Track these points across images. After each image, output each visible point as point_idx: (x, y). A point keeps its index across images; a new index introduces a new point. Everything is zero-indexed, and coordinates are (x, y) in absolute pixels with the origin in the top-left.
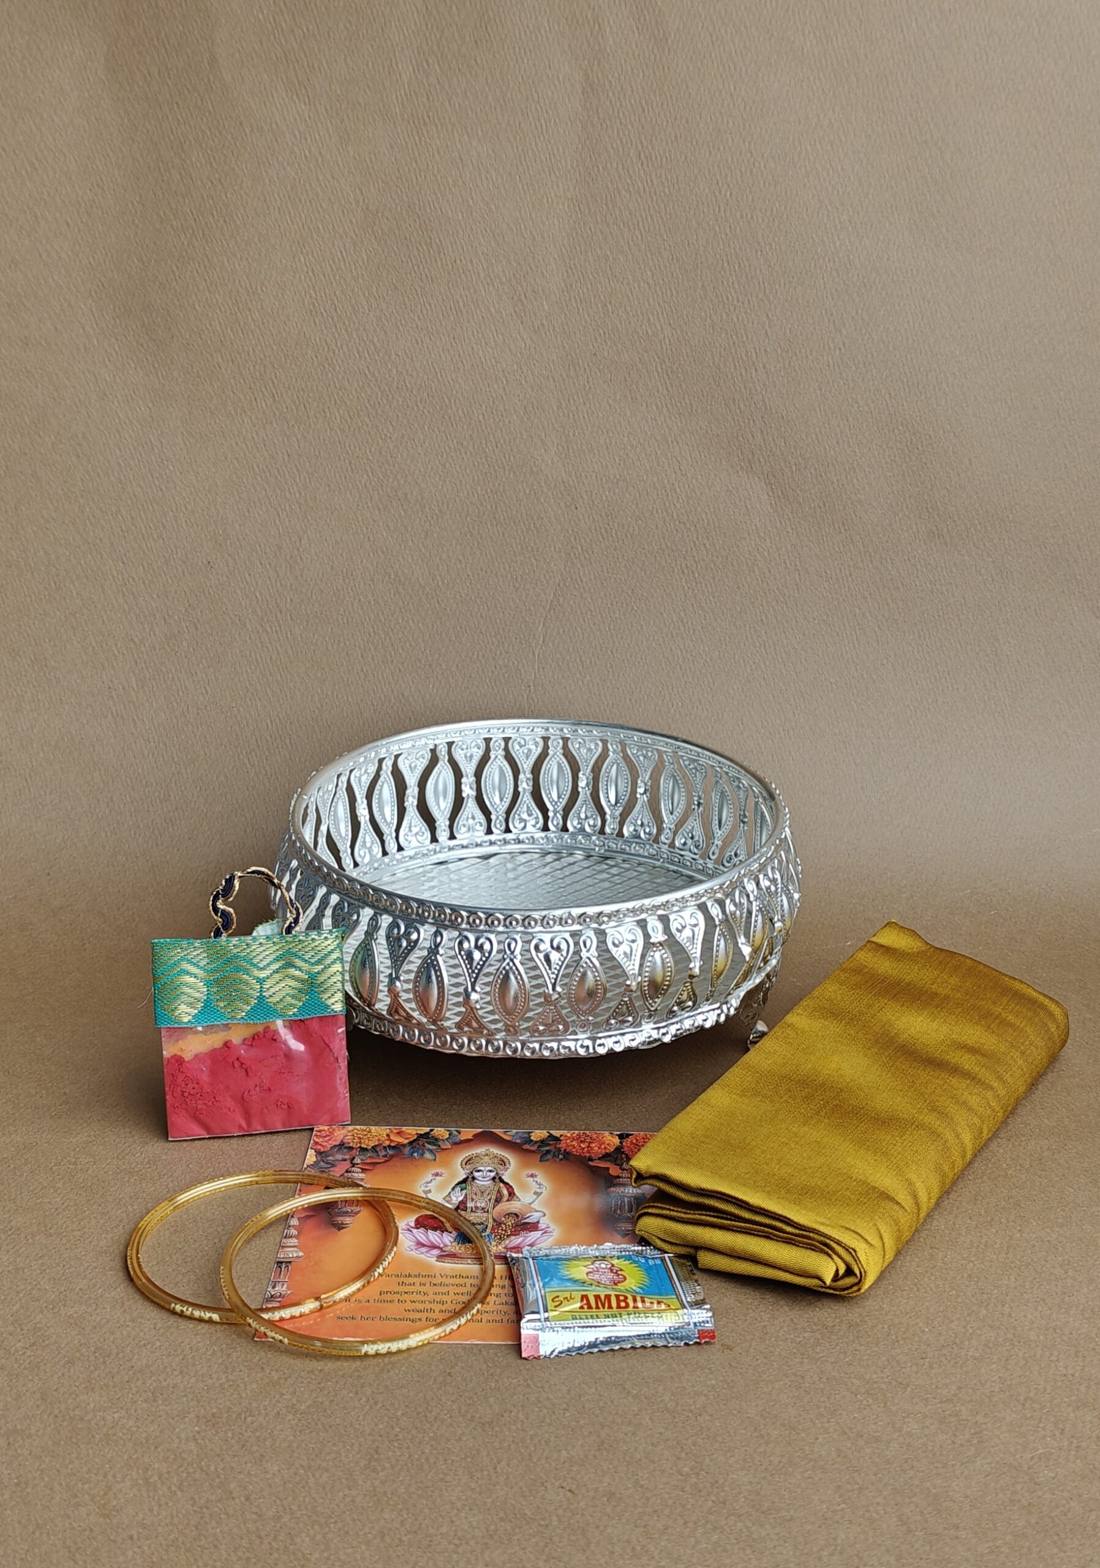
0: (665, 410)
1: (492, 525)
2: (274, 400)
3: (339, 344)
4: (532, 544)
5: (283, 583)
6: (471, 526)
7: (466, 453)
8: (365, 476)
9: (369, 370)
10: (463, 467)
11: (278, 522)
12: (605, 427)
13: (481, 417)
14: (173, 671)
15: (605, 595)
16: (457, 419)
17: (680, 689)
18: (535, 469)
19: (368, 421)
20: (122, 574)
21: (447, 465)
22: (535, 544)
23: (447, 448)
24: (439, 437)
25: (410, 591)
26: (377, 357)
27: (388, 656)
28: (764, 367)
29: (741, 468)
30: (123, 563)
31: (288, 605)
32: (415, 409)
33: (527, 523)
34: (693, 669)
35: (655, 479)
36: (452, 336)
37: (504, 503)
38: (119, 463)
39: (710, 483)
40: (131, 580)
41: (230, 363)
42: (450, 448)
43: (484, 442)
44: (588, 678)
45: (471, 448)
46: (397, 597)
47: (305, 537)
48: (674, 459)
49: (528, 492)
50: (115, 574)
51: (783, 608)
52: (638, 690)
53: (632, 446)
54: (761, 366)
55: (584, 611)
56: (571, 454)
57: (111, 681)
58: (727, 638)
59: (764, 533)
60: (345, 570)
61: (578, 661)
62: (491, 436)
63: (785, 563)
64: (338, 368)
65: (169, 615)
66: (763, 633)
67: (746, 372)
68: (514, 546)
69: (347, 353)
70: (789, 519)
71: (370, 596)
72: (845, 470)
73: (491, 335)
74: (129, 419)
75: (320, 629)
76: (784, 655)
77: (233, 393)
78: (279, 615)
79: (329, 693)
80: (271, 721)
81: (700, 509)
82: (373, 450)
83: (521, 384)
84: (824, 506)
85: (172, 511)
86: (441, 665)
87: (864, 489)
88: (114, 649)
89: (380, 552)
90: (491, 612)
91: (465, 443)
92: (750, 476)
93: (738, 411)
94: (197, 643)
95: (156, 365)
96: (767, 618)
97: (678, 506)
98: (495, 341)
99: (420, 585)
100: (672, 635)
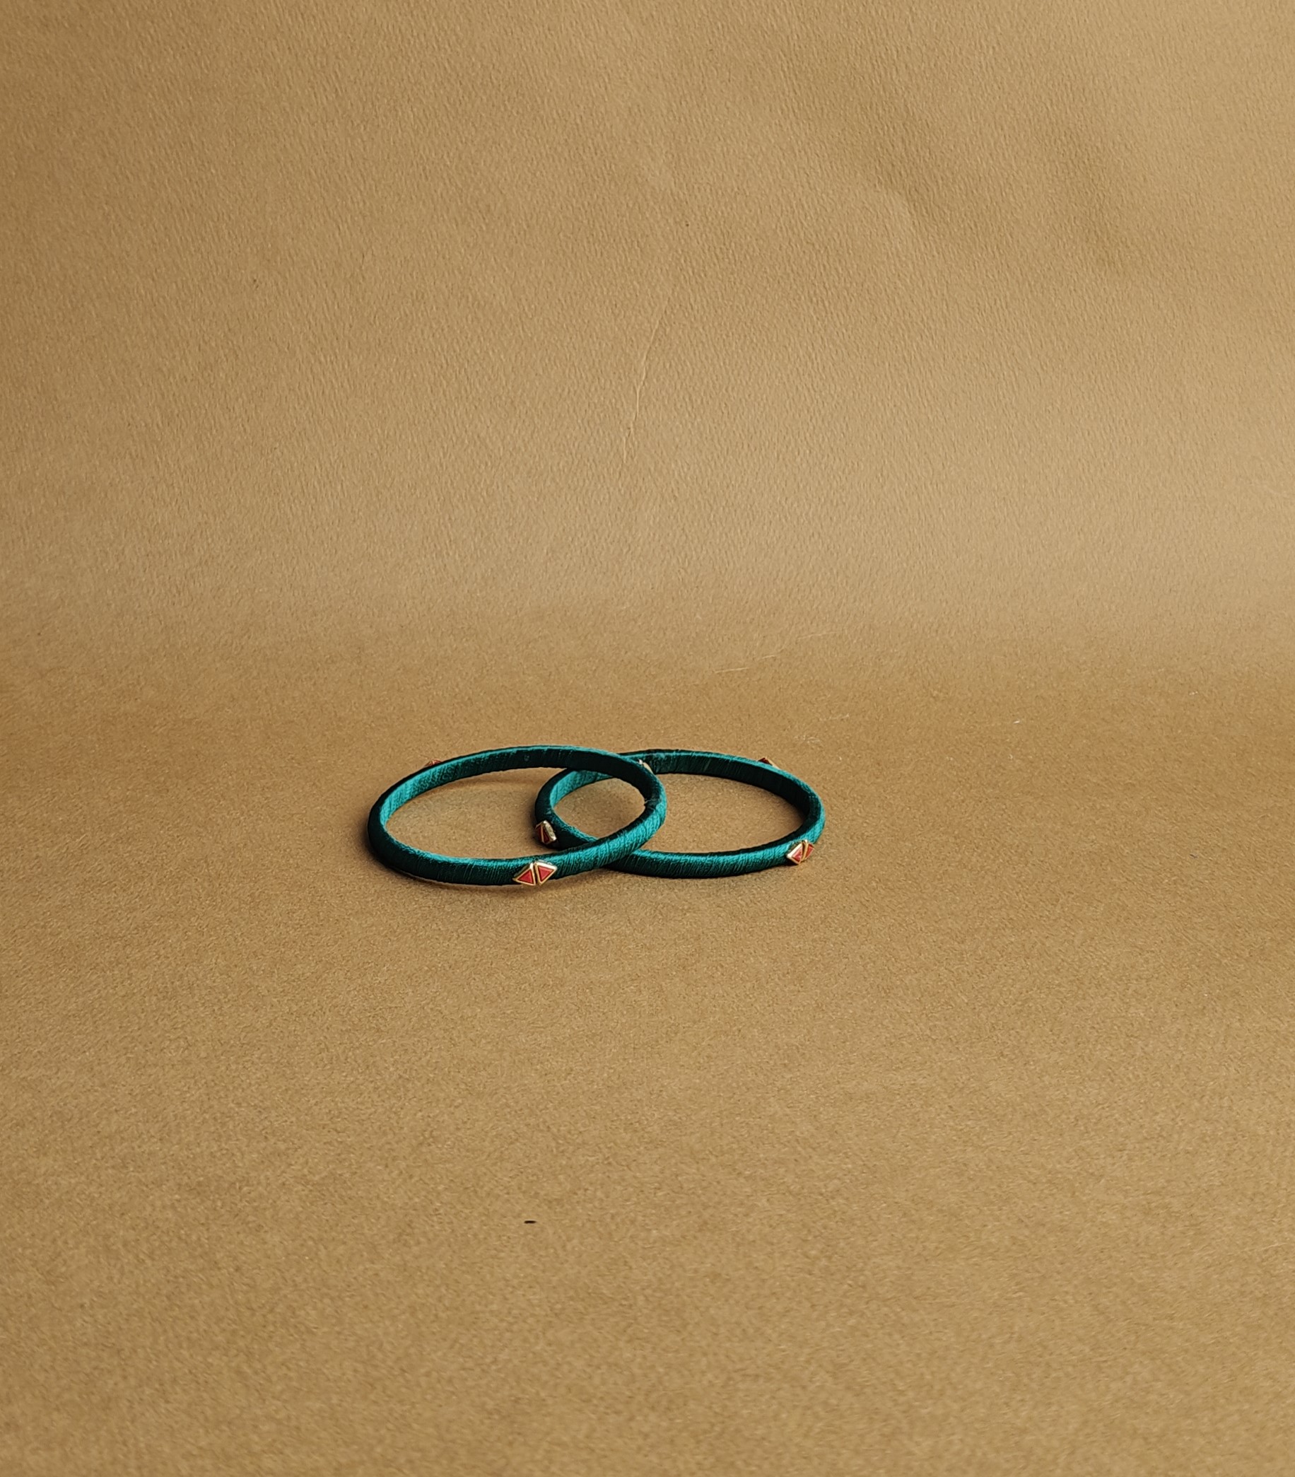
0: (791, 115)
1: (589, 242)
2: (337, 96)
3: (415, 34)
4: (635, 265)
5: (342, 306)
6: (564, 244)
7: (560, 161)
8: (442, 184)
9: (449, 62)
10: (556, 176)
11: (337, 235)
12: (722, 134)
13: (578, 121)
14: (207, 405)
15: (720, 324)
16: (551, 121)
17: (808, 435)
18: (639, 180)
19: (446, 122)
20: (151, 294)
21: (538, 174)
22: (638, 264)
23: (538, 155)
24: (529, 142)
25: (491, 318)
26: (459, 50)
27: (463, 392)
28: (906, 66)
29: (879, 181)
30: (153, 280)
31: (347, 332)
32: (502, 109)
33: (629, 240)
34: (823, 412)
35: (779, 194)
36: (546, 26)
37: (603, 217)
38: (151, 165)
39: (843, 198)
40: (161, 300)
41: (287, 52)
42: (541, 154)
43: (581, 148)
44: (699, 420)
45: (566, 155)
46: (475, 323)
47: (370, 252)
48: (802, 171)
49: (631, 205)
50: (143, 292)
51: (928, 344)
52: (758, 435)
53: (753, 155)
54: (903, 65)
55: (695, 343)
56: (683, 163)
57: (132, 417)
58: (863, 377)
59: (906, 256)
60: (414, 293)
61: (687, 400)
62: (590, 141)
63: (930, 291)
64: (413, 60)
65: (204, 340)
66: (905, 372)
67: (886, 73)
68: (614, 266)
69: (425, 44)
70: (935, 242)
71: (443, 322)
72: (1000, 186)
73: (592, 27)
74: (165, 114)
75: (383, 359)
76: (929, 397)
77: (290, 87)
78: (335, 343)
79: (391, 433)
80: (321, 466)
81: (831, 229)
82: (451, 154)
83: (626, 83)
84: (976, 226)
85: (213, 221)
86: (525, 403)
87: (1021, 208)
88: (137, 379)
89: (456, 272)
90: (585, 342)
91: (559, 149)
92: (890, 190)
93: (876, 117)
94: (237, 374)
95: (199, 53)
96: (909, 354)
97: (805, 224)
98: (596, 33)
99: (503, 310)
100: (798, 373)
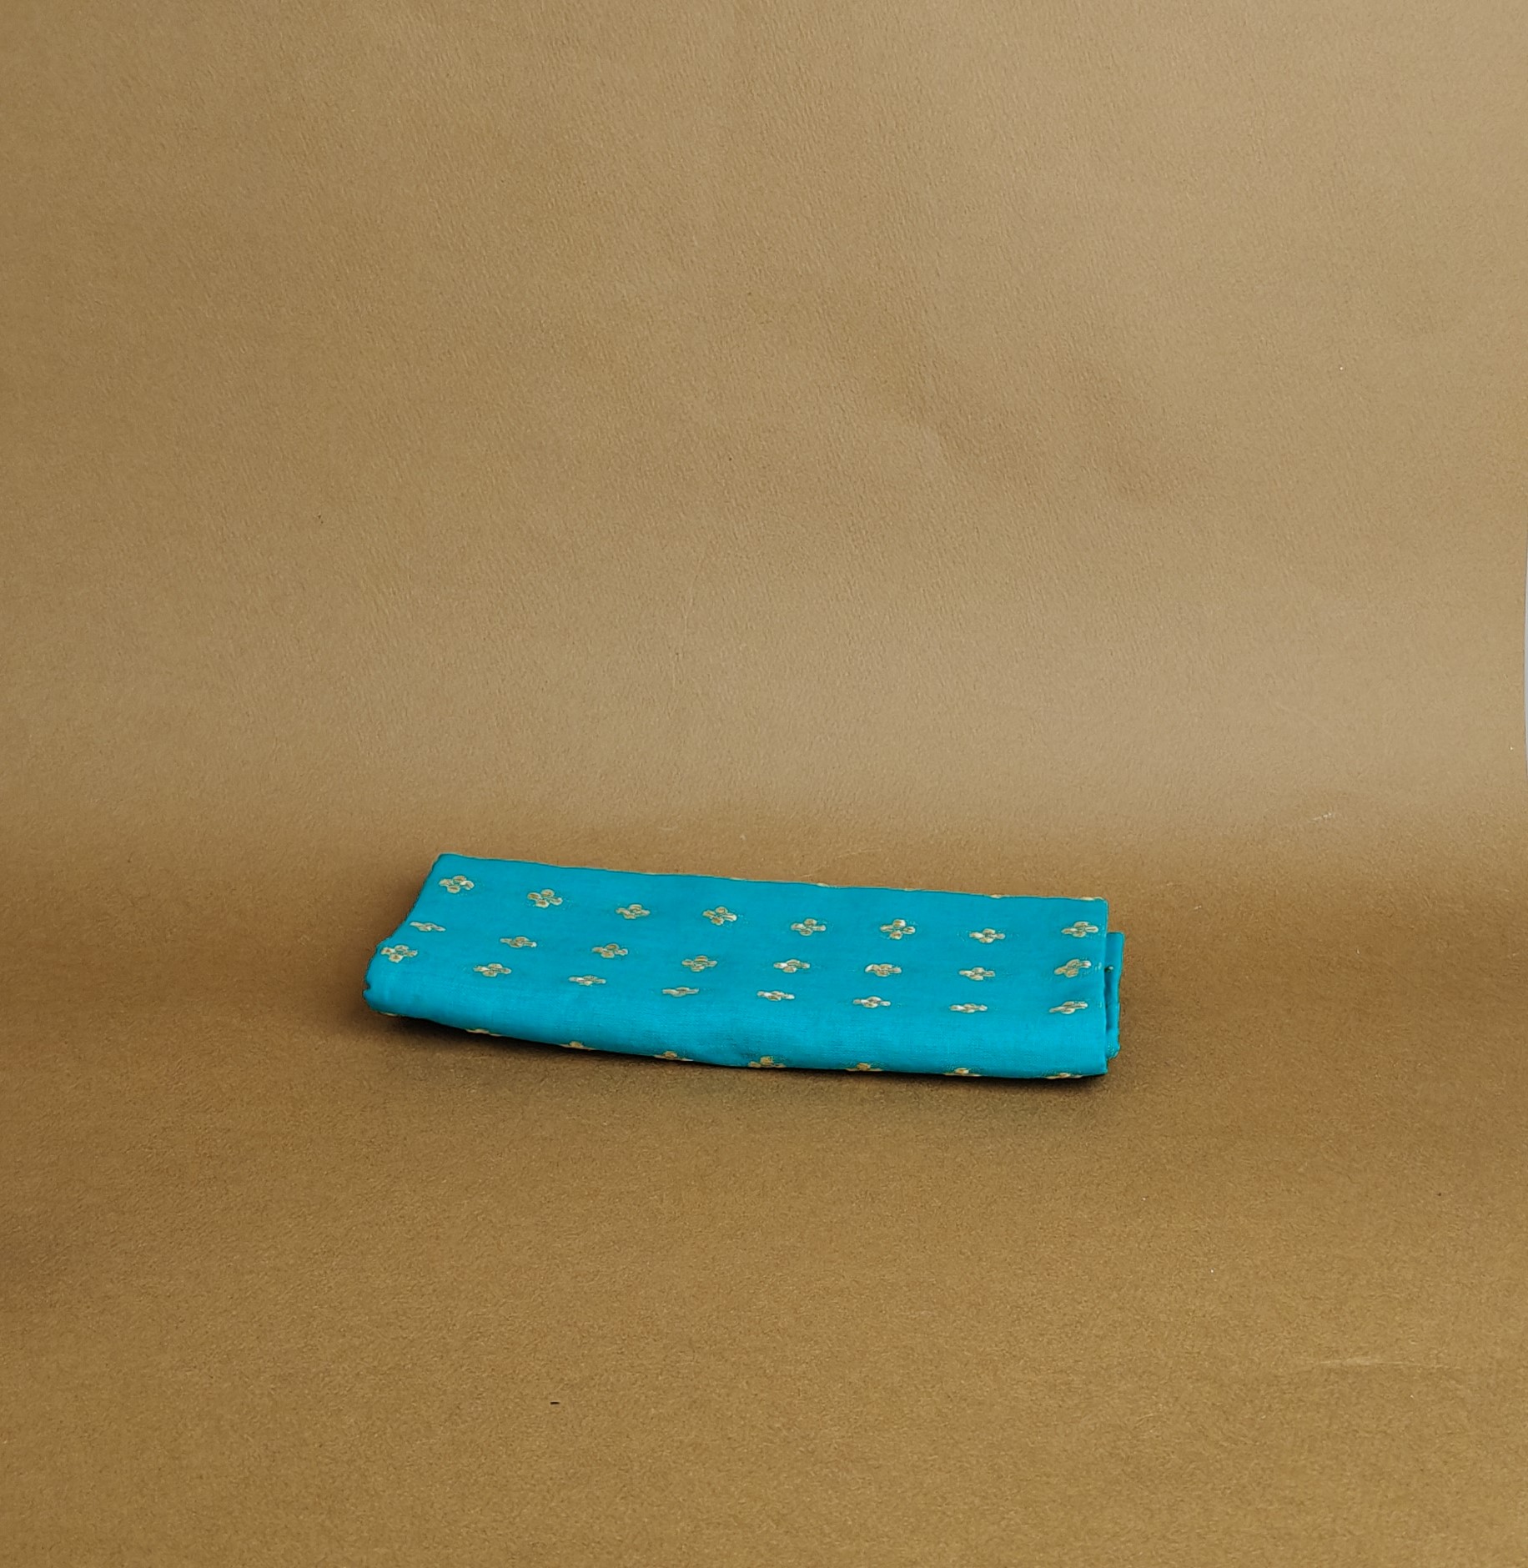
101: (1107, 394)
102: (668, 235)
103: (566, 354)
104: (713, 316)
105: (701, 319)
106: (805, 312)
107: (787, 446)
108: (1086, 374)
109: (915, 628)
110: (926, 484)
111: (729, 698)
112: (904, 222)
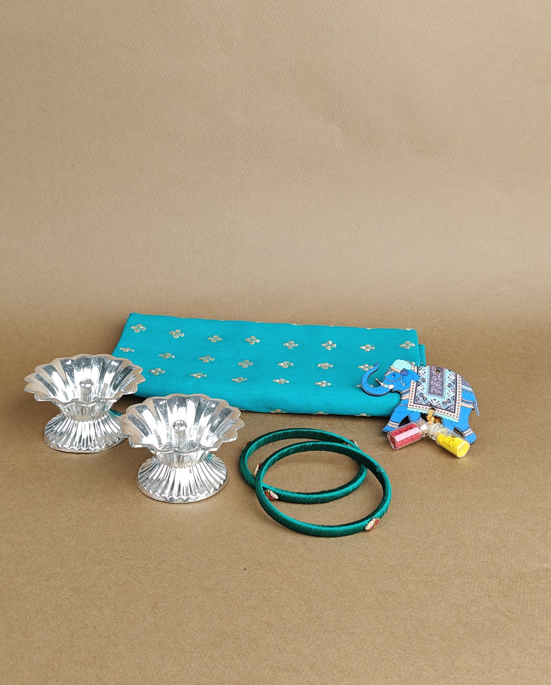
101: (412, 110)
102: (223, 42)
103: (179, 94)
104: (243, 77)
105: (238, 78)
106: (282, 75)
107: (275, 133)
108: (403, 102)
109: (330, 211)
110: (334, 149)
111: (251, 242)
112: (326, 36)
